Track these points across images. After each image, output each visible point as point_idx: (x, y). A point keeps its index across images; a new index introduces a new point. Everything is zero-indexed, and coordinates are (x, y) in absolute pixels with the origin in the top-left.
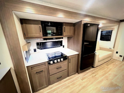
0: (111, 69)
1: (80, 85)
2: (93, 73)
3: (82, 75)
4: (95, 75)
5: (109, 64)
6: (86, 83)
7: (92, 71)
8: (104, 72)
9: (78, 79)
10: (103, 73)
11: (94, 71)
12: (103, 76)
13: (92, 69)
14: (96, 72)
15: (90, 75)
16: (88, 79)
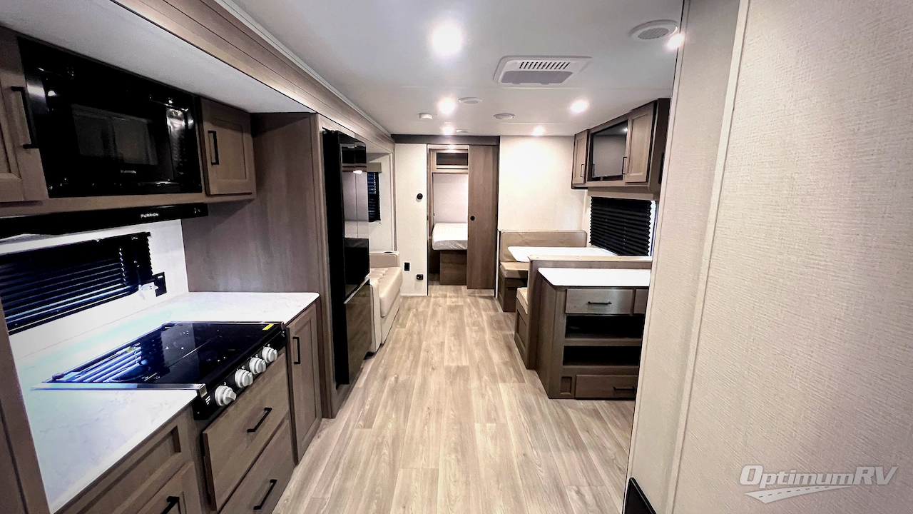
0: (419, 333)
1: (378, 446)
2: (385, 378)
3: (352, 413)
4: (393, 379)
5: (403, 320)
6: (390, 425)
7: (375, 369)
8: (412, 352)
9: (350, 437)
10: (411, 358)
11: (381, 370)
12: (416, 367)
13: (369, 366)
14: (388, 368)
15: (381, 391)
16: (385, 407)
